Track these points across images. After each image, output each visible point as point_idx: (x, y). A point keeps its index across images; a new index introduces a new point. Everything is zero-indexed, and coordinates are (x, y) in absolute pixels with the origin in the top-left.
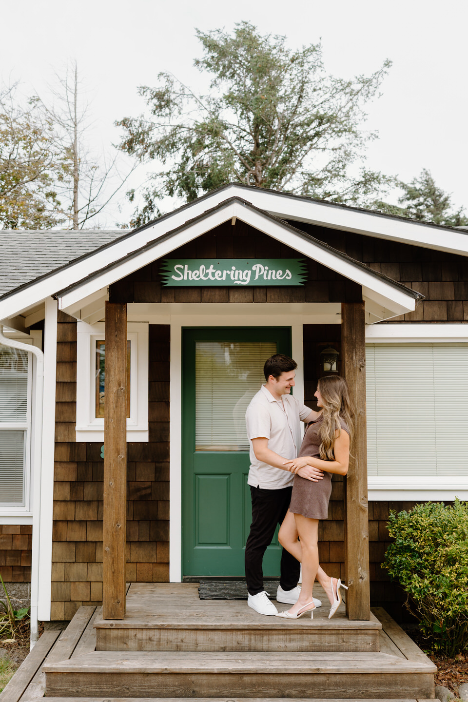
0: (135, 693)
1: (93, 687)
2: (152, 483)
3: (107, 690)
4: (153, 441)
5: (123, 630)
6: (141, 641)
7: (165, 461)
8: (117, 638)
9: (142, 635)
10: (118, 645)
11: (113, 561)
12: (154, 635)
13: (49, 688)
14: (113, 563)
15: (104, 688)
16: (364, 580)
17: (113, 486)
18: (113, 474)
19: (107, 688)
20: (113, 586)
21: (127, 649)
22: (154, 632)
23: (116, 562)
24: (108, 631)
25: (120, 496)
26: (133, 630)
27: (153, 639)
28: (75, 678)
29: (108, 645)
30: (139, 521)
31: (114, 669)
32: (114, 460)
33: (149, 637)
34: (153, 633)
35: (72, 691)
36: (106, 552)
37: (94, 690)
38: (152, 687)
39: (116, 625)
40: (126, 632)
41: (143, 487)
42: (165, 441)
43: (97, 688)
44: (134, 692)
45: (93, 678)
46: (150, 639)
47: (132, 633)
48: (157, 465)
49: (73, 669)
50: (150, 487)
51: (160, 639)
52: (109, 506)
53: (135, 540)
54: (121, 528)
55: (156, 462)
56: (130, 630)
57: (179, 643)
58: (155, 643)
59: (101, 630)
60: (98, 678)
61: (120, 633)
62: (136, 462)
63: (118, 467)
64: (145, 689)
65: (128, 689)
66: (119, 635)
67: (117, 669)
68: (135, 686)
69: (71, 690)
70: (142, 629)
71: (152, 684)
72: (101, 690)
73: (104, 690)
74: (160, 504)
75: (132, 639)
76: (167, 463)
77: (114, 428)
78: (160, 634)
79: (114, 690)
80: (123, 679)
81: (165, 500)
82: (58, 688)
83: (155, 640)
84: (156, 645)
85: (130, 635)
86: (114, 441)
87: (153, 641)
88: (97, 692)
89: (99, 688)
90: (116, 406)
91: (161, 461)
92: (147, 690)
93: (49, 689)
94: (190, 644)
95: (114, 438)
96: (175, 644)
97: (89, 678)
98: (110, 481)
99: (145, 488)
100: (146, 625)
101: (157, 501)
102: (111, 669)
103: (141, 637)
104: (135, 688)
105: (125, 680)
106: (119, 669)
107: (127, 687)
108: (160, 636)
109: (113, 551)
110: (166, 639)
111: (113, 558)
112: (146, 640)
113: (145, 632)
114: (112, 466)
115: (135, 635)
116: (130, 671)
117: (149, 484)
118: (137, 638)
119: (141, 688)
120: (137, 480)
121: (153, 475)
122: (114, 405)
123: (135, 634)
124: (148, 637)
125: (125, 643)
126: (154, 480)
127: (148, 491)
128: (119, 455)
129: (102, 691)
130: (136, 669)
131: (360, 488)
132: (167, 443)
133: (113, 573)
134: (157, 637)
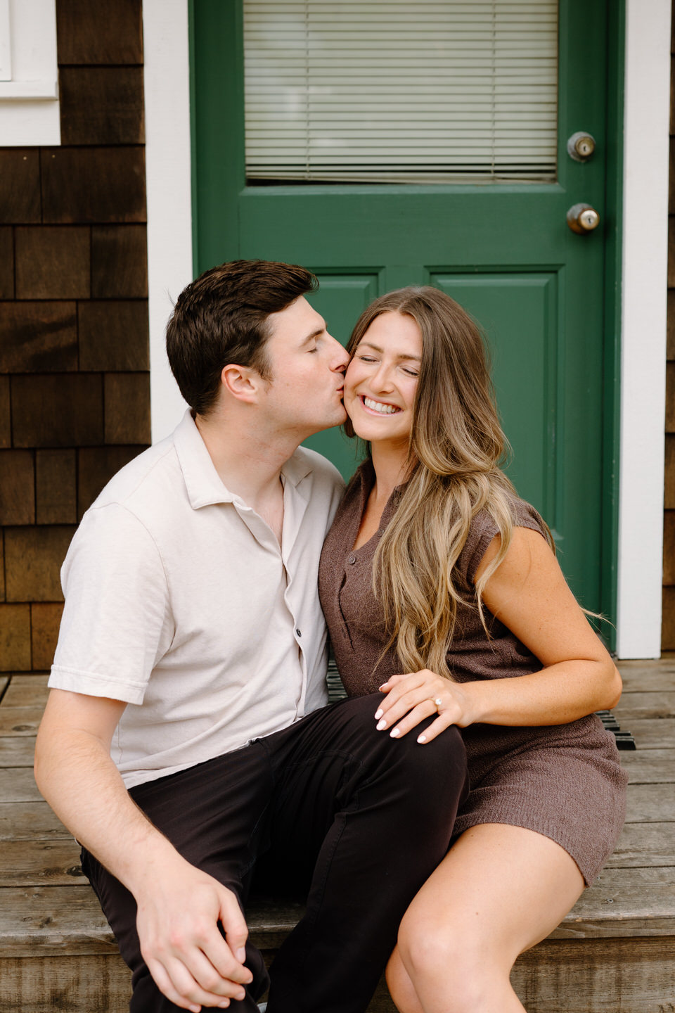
2: (82, 307)
4: (78, 142)
7: (127, 219)
9: (19, 985)
12: (78, 982)
22: (74, 967)
27: (70, 997)
30: (33, 451)
33: (53, 992)
34: (72, 974)
41: (45, 320)
42: (127, 140)
46: (60, 1001)
48: (99, 235)
50: (73, 321)
51: (106, 997)
53: (20, 522)
55: (92, 225)
62: (14, 226)
70: (15, 959)
74: (114, 386)
76: (138, 229)
78: (106, 975)
81: (132, 367)
83: (81, 1001)
87: (75, 1006)
91: (113, 219)
99: (54, 327)
101: (103, 374)
103: (14, 990)
108: (106, 982)
112: (40, 1003)
113: (30, 971)
117: (67, 309)
121: (84, 277)
124: (47, 993)
126: (86, 294)
127: (67, 337)
132: (135, 149)
134: (95, 987)
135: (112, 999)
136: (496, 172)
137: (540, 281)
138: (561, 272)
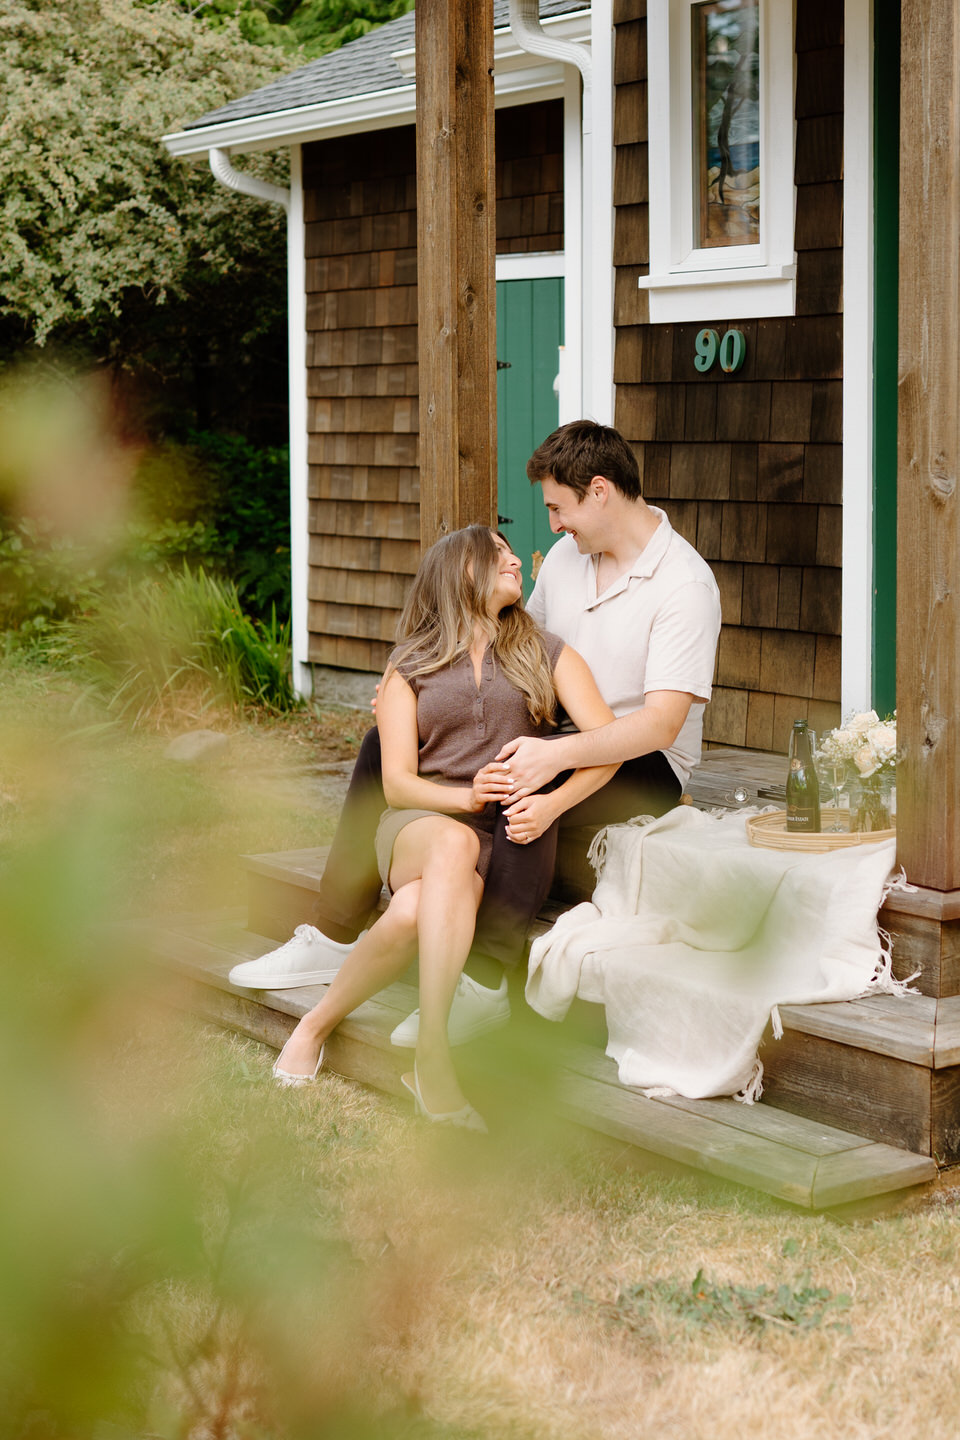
2: (806, 448)
7: (832, 376)
16: (934, 749)
41: (787, 459)
48: (817, 389)
50: (801, 461)
55: (813, 381)
74: (823, 517)
76: (838, 383)
81: (833, 502)
91: (823, 376)
99: (791, 465)
101: (817, 505)
117: (798, 450)
120: (773, 440)
121: (808, 427)
126: (808, 439)
127: (796, 474)
131: (931, 422)
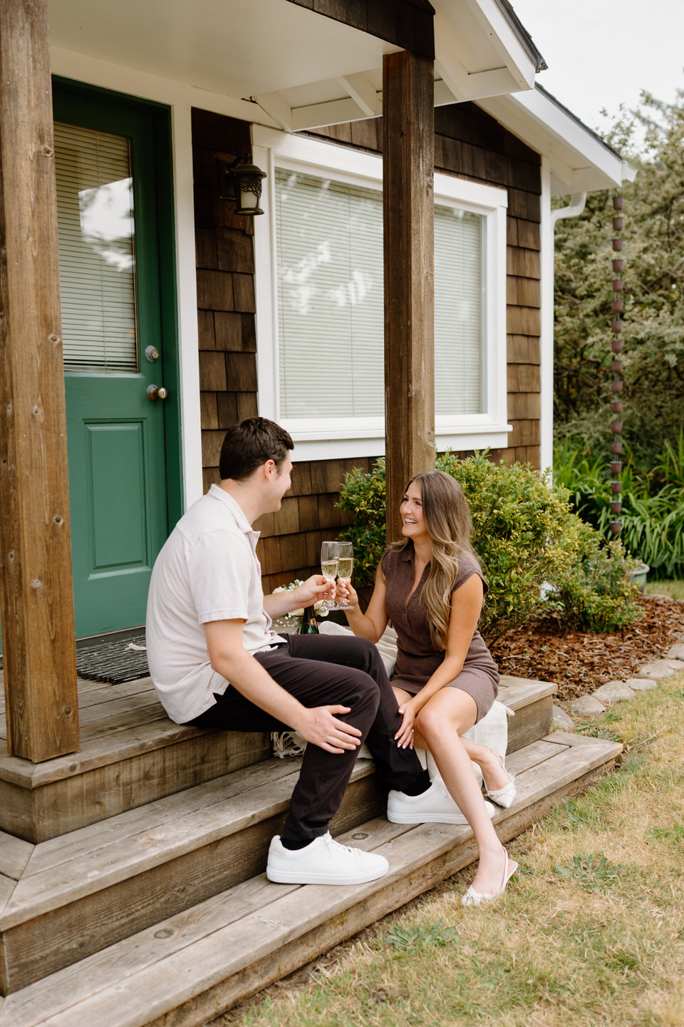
0: (197, 893)
1: (115, 919)
3: (143, 911)
5: (92, 773)
6: (129, 787)
8: (80, 797)
9: (131, 773)
10: (83, 812)
11: (51, 612)
13: (14, 967)
14: (51, 619)
15: (138, 911)
17: (41, 418)
18: (40, 385)
19: (143, 908)
20: (54, 675)
21: (103, 816)
22: (154, 757)
23: (59, 614)
24: (59, 787)
25: (58, 443)
26: (112, 766)
27: (151, 774)
28: (74, 913)
29: (62, 820)
31: (161, 856)
32: (39, 347)
33: (144, 773)
34: (151, 761)
35: (69, 950)
36: (34, 591)
37: (118, 923)
38: (225, 867)
39: (82, 764)
40: (98, 776)
43: (122, 918)
44: (194, 892)
45: (114, 898)
46: (147, 776)
47: (111, 774)
49: (74, 892)
51: (164, 769)
52: (34, 470)
54: (63, 525)
56: (106, 768)
57: (198, 768)
58: (155, 781)
59: (45, 790)
60: (124, 893)
61: (85, 782)
63: (50, 366)
64: (214, 876)
65: (184, 890)
66: (85, 787)
67: (166, 854)
68: (197, 878)
69: (67, 947)
70: (131, 758)
71: (226, 860)
72: (132, 917)
73: (137, 914)
75: (111, 788)
77: (35, 260)
78: (164, 758)
79: (158, 905)
80: (173, 874)
82: (37, 956)
83: (155, 774)
84: (159, 784)
85: (106, 780)
86: (37, 296)
87: (153, 777)
88: (123, 925)
89: (127, 916)
90: (37, 199)
92: (217, 877)
93: (16, 970)
94: (215, 763)
95: (36, 285)
96: (191, 770)
97: (105, 901)
98: (33, 405)
100: (142, 746)
102: (154, 858)
103: (129, 776)
104: (196, 882)
105: (177, 875)
106: (171, 852)
107: (182, 887)
108: (164, 762)
109: (50, 588)
110: (175, 767)
111: (50, 606)
112: (139, 780)
113: (135, 764)
114: (35, 364)
115: (118, 777)
116: (193, 847)
118: (121, 782)
119: (206, 877)
122: (32, 194)
123: (117, 774)
124: (142, 773)
125: (99, 803)
128: (50, 332)
129: (134, 920)
130: (203, 837)
131: (426, 414)
133: (53, 642)
134: (159, 766)
135: (167, 769)
136: (108, 365)
137: (135, 427)
138: (145, 422)
